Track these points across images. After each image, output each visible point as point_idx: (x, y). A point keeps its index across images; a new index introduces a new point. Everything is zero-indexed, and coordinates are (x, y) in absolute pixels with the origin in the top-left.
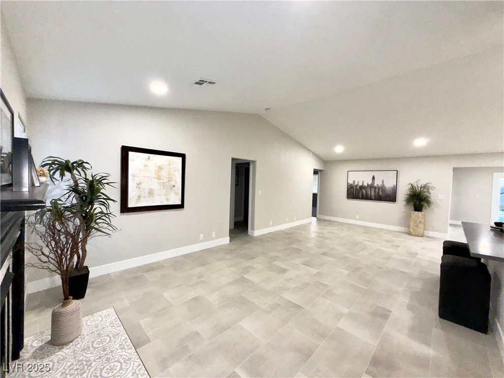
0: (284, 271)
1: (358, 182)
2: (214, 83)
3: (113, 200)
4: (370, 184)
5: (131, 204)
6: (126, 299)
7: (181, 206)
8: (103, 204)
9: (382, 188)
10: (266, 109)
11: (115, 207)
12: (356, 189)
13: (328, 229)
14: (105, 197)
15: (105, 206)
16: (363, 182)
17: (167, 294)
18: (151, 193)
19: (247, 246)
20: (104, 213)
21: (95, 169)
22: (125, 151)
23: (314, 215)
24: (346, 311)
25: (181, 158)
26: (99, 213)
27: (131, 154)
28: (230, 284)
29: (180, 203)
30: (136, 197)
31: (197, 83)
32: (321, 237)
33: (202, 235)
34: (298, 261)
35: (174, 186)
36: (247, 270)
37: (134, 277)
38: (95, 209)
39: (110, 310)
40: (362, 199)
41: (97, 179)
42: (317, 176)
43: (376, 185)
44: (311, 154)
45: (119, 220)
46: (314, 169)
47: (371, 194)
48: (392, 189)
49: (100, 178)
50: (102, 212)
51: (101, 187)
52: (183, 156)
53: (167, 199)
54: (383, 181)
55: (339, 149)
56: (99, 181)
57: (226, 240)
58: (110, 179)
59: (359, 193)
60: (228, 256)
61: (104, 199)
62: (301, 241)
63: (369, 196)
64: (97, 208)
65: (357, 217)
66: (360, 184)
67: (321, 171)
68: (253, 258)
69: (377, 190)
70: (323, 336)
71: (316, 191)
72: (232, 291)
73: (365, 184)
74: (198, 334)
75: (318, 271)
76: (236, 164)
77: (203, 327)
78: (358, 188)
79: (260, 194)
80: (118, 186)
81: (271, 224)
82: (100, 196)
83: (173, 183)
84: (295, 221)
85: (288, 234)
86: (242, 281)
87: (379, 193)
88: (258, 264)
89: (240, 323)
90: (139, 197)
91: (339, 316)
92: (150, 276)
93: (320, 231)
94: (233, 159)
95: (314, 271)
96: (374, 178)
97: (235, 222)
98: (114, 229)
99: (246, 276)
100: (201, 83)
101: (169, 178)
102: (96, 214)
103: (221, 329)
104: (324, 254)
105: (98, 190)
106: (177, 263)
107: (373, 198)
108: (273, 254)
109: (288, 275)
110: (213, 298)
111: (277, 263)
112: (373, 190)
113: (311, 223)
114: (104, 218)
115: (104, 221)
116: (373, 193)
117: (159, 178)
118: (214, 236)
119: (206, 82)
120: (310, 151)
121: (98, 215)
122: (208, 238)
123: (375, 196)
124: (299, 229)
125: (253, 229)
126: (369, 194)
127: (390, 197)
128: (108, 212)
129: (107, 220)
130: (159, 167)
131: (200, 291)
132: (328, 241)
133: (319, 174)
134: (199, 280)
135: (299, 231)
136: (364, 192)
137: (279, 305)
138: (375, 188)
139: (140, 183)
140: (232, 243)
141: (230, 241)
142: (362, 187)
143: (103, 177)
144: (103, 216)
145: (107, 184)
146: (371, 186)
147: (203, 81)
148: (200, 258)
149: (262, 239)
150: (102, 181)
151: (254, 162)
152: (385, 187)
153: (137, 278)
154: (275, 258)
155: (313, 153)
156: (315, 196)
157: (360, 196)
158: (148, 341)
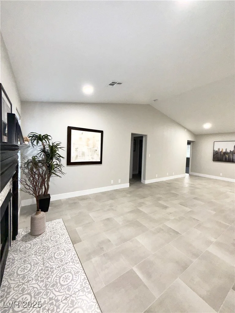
0: (166, 207)
1: (222, 149)
2: (121, 84)
3: (63, 157)
4: (232, 151)
5: (73, 160)
6: (69, 214)
7: (100, 163)
8: (58, 159)
10: (154, 100)
11: (64, 161)
13: (197, 182)
14: (59, 156)
15: (59, 161)
16: (226, 149)
17: (92, 215)
18: (83, 154)
19: (140, 189)
20: (58, 165)
21: (53, 140)
22: (70, 129)
23: (187, 172)
24: (213, 240)
25: (100, 134)
26: (56, 164)
27: (72, 130)
28: (129, 212)
29: (100, 161)
30: (75, 156)
31: (110, 85)
32: (192, 187)
33: (112, 181)
34: (176, 202)
35: (96, 150)
36: (141, 204)
37: (73, 203)
38: (54, 162)
39: (60, 220)
40: (225, 162)
41: (55, 145)
42: (190, 146)
45: (66, 168)
46: (188, 141)
49: (56, 145)
50: (57, 164)
51: (57, 150)
52: (102, 132)
53: (93, 158)
55: (207, 126)
56: (56, 147)
57: (127, 185)
58: (61, 145)
59: (222, 157)
60: (129, 195)
61: (58, 156)
62: (178, 189)
64: (55, 161)
65: (221, 174)
66: (224, 151)
67: (193, 142)
68: (144, 198)
70: (196, 255)
71: (189, 156)
72: (131, 217)
73: (228, 151)
74: (109, 241)
75: (191, 210)
76: (134, 137)
77: (113, 237)
78: (222, 153)
79: (149, 156)
80: (66, 149)
81: (157, 177)
82: (56, 154)
83: (96, 148)
84: (173, 175)
85: (168, 183)
86: (136, 211)
88: (148, 201)
89: (136, 238)
90: (77, 156)
91: (209, 243)
92: (82, 203)
93: (192, 183)
94: (132, 134)
95: (188, 209)
97: (133, 174)
98: (63, 173)
99: (141, 209)
100: (112, 84)
101: (94, 145)
102: (54, 165)
103: (124, 240)
104: (195, 198)
105: (55, 151)
106: (98, 197)
108: (159, 196)
109: (168, 210)
110: (119, 220)
111: (161, 202)
113: (184, 177)
114: (58, 167)
115: (58, 169)
117: (88, 146)
118: (119, 182)
119: (116, 83)
120: (185, 128)
121: (55, 165)
122: (116, 183)
124: (176, 181)
125: (144, 179)
126: (232, 158)
128: (60, 164)
129: (60, 168)
130: (88, 139)
131: (110, 215)
132: (197, 190)
133: (192, 144)
134: (110, 208)
135: (176, 182)
136: (227, 156)
137: (162, 230)
139: (77, 148)
140: (131, 187)
141: (130, 186)
142: (226, 153)
143: (58, 144)
144: (58, 166)
145: (60, 148)
146: (233, 153)
147: (114, 83)
148: (111, 195)
149: (150, 186)
150: (58, 147)
151: (146, 136)
153: (75, 203)
154: (159, 199)
155: (187, 129)
156: (188, 159)
157: (224, 159)
158: (80, 241)
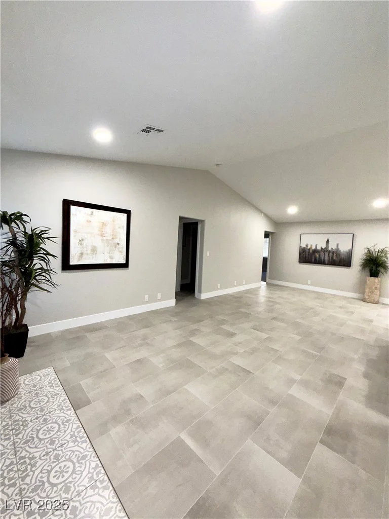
0: (232, 335)
1: (311, 245)
2: (161, 131)
3: (53, 256)
4: (324, 248)
5: (73, 261)
6: (67, 359)
7: (125, 265)
8: (43, 259)
9: (337, 252)
10: (217, 165)
11: (56, 263)
12: (309, 252)
13: (278, 293)
14: (45, 253)
15: (45, 262)
16: (316, 246)
17: (109, 355)
18: (94, 250)
19: (194, 308)
20: (44, 270)
21: (35, 223)
22: (67, 205)
23: (264, 279)
24: (298, 377)
25: (126, 215)
26: (39, 269)
27: (73, 208)
28: (175, 347)
29: (125, 262)
30: (78, 254)
31: (144, 131)
32: (271, 302)
33: (147, 297)
34: (247, 325)
35: (118, 244)
36: (193, 333)
37: (75, 338)
38: (35, 265)
39: (49, 370)
40: (315, 263)
41: (37, 232)
42: (267, 240)
43: (330, 249)
44: (263, 215)
45: (59, 276)
46: (265, 231)
47: (324, 257)
48: (347, 253)
49: (40, 232)
50: (42, 269)
51: (41, 242)
52: (128, 212)
53: (111, 258)
54: (338, 244)
55: (292, 210)
56: (39, 236)
57: (172, 302)
58: (51, 234)
59: (311, 258)
60: (175, 319)
61: (44, 254)
62: (250, 305)
63: (323, 260)
64: (37, 263)
65: (309, 282)
66: (314, 248)
67: (272, 233)
68: (200, 321)
69: (331, 254)
70: (273, 402)
71: (266, 255)
72: (177, 354)
73: (319, 248)
74: (142, 396)
75: (268, 336)
76: (184, 224)
77: (147, 390)
78: (311, 251)
79: (208, 255)
80: (59, 241)
81: (219, 287)
82: (40, 250)
83: (117, 241)
84: (243, 285)
85: (236, 298)
86: (187, 344)
87: (333, 257)
88: (206, 327)
89: (185, 387)
90: (82, 254)
91: (291, 382)
92: (91, 336)
93: (270, 296)
94: (181, 218)
95: (264, 336)
96: (328, 241)
97: (181, 285)
98: (53, 285)
99: (194, 339)
100: (147, 130)
101: (113, 235)
102: (36, 270)
103: (166, 392)
104: (274, 318)
105: (38, 245)
106: (121, 325)
107: (327, 262)
108: (221, 317)
109: (236, 339)
110: (158, 361)
111: (225, 327)
112: (327, 254)
113: (260, 287)
114: (44, 274)
115: (44, 278)
116: (326, 258)
117: (102, 235)
118: (159, 297)
119: (153, 129)
120: (262, 212)
121: (38, 271)
122: (153, 299)
123: (329, 261)
124: (246, 293)
125: (200, 292)
126: (323, 258)
127: (344, 261)
128: (49, 269)
129: (47, 276)
130: (103, 223)
131: (143, 353)
132: (277, 306)
133: (270, 236)
134: (143, 341)
135: (248, 295)
136: (317, 256)
137: (227, 369)
138: (329, 252)
139: (83, 240)
140: (177, 305)
142: (315, 251)
143: (43, 231)
144: (43, 272)
145: (48, 238)
146: (325, 250)
147: (150, 128)
148: (145, 320)
149: (209, 302)
150: (43, 236)
151: (202, 221)
152: (340, 251)
153: (78, 338)
154: (223, 322)
156: (265, 260)
157: (313, 260)
158: (88, 402)
